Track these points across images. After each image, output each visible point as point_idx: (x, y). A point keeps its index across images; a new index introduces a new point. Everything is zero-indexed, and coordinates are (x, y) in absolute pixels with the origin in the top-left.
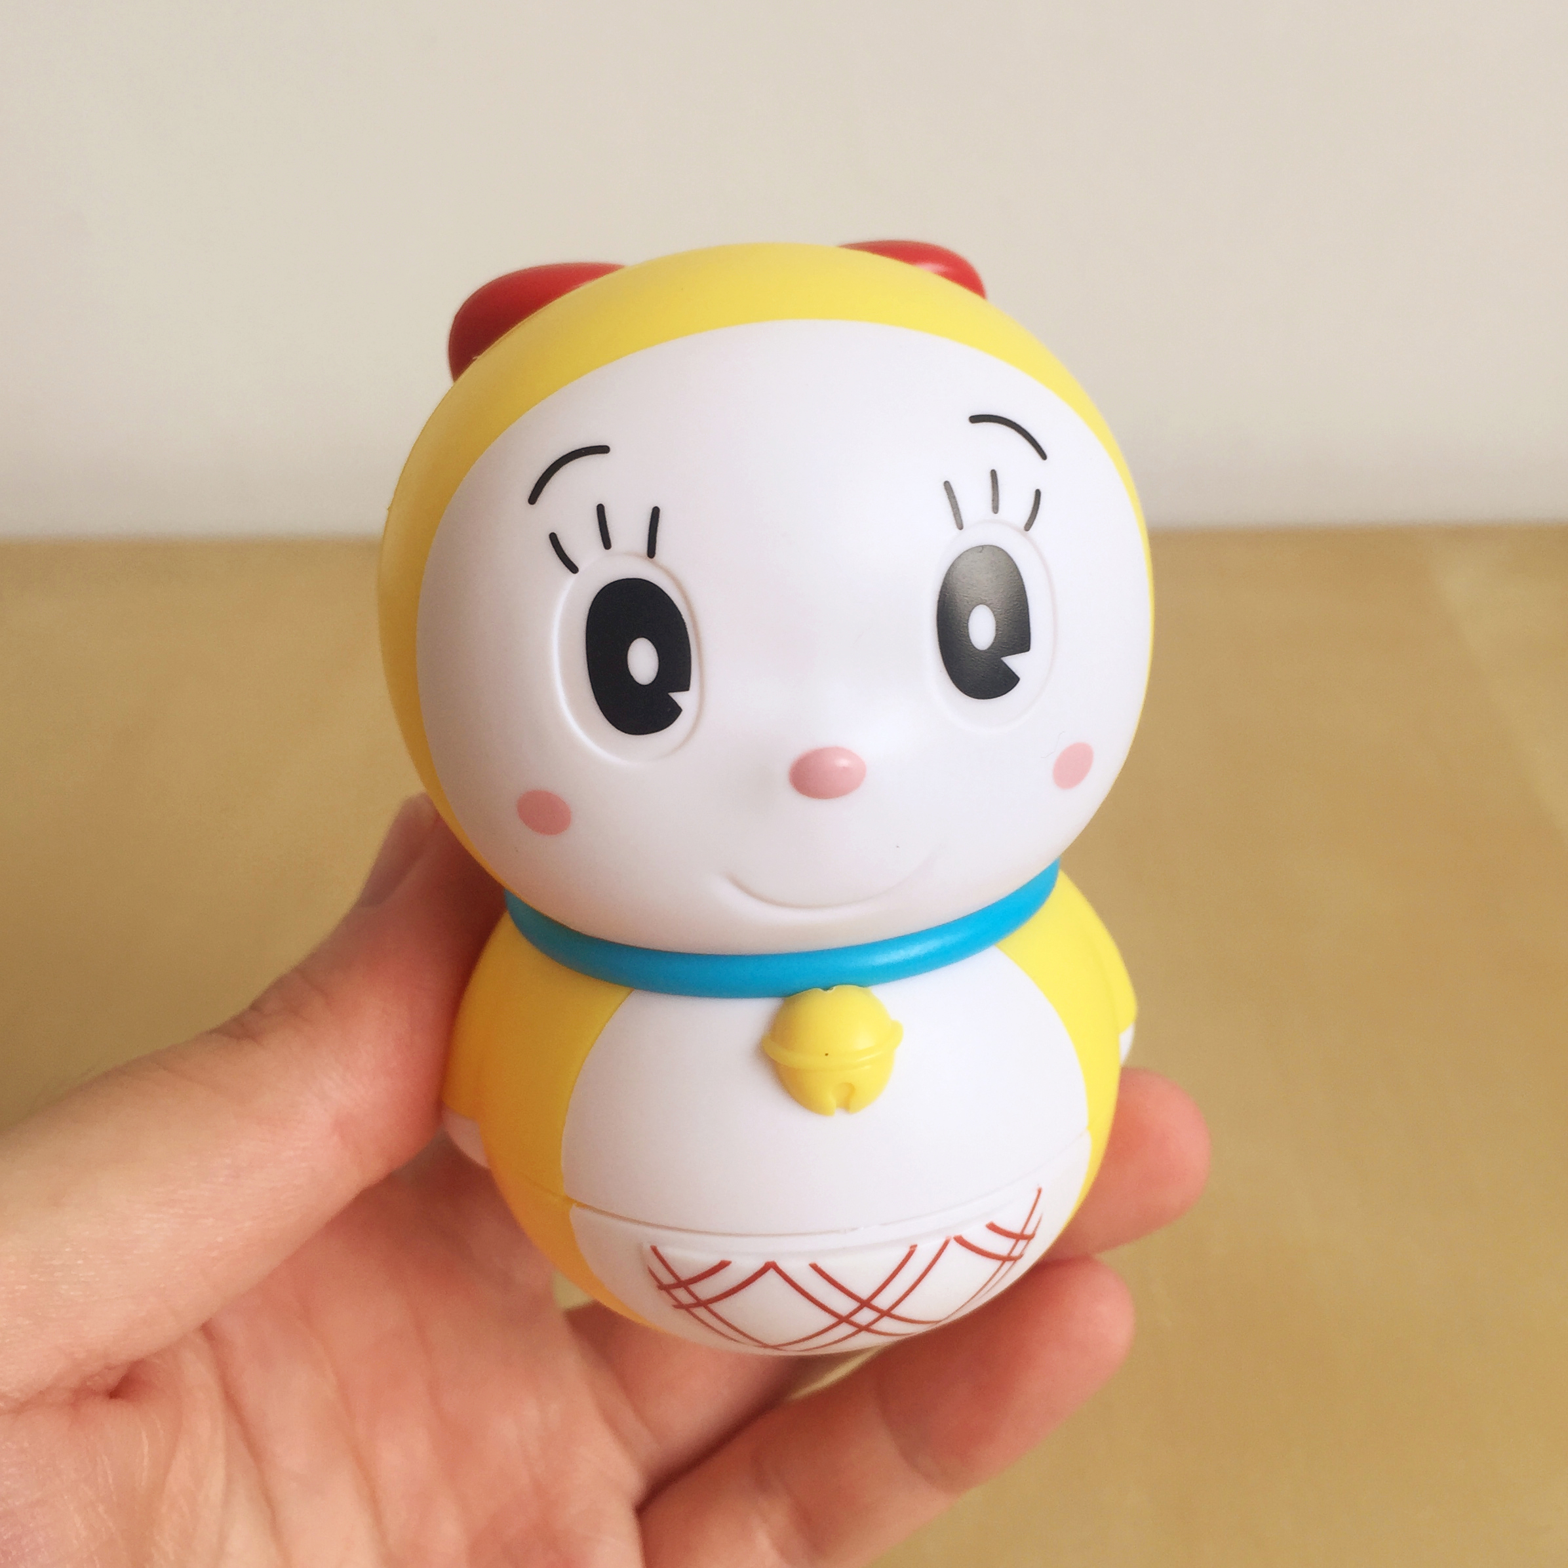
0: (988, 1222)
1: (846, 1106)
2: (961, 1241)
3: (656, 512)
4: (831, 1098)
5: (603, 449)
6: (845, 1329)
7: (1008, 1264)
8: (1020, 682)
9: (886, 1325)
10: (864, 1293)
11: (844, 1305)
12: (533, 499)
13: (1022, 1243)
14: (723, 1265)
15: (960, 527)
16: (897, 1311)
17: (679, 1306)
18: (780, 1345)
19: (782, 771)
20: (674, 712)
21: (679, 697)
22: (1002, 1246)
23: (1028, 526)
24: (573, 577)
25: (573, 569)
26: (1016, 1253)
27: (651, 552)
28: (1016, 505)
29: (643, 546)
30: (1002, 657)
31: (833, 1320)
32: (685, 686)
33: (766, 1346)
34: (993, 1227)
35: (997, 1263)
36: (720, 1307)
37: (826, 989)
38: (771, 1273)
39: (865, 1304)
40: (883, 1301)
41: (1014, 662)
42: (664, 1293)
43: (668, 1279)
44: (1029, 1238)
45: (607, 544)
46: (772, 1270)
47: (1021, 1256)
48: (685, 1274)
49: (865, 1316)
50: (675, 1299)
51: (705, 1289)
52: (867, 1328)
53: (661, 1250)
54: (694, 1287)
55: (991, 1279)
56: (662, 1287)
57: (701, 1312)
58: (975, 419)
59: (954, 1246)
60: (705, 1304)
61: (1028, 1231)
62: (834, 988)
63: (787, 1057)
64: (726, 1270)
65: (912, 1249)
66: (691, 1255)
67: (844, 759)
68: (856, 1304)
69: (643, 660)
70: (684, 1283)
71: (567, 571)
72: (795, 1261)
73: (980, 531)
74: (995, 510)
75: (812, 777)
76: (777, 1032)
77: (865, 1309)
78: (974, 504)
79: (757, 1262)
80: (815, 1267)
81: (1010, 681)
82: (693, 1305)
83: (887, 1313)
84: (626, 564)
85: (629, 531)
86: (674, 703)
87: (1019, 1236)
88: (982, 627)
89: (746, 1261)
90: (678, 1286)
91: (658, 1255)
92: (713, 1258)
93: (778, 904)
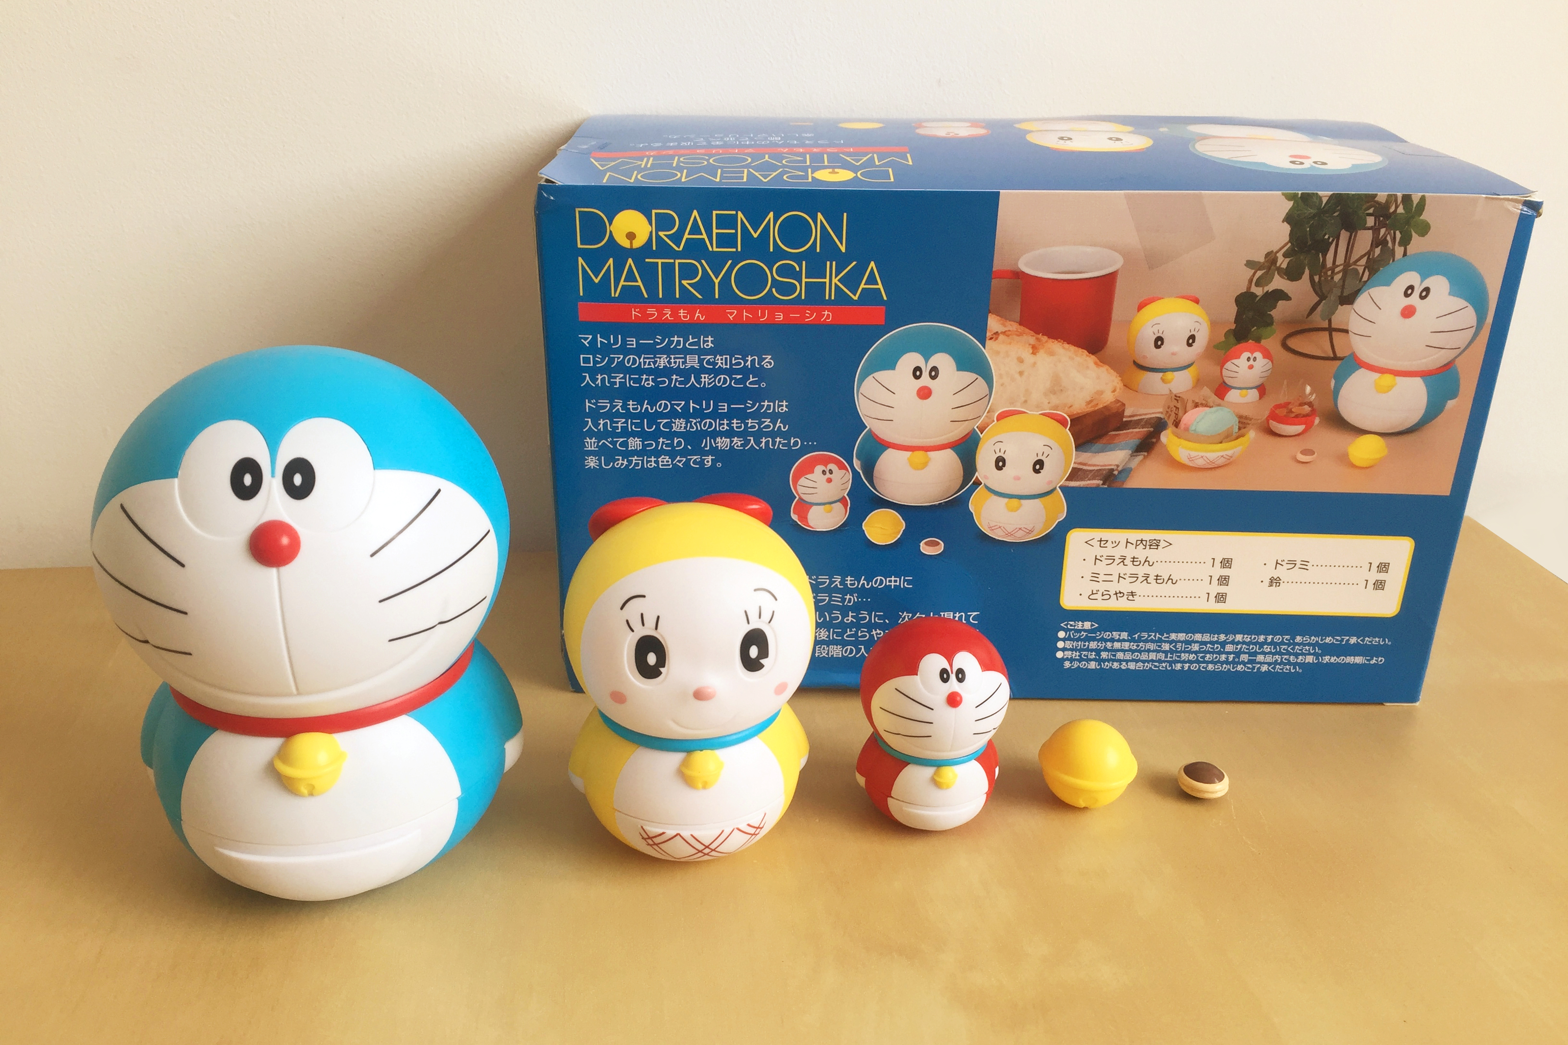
0: (747, 823)
1: (704, 788)
2: (738, 829)
3: (658, 617)
4: (700, 785)
5: (644, 596)
6: (700, 854)
7: (754, 836)
8: (764, 669)
9: (713, 853)
10: (707, 844)
11: (701, 847)
12: (622, 608)
13: (759, 830)
14: (663, 833)
15: (748, 623)
16: (717, 850)
17: (649, 844)
18: (680, 857)
19: (691, 692)
20: (660, 673)
21: (662, 669)
22: (752, 831)
23: (769, 622)
24: (632, 633)
25: (633, 631)
26: (756, 833)
27: (656, 628)
28: (766, 616)
29: (654, 627)
30: (760, 659)
31: (697, 852)
32: (664, 667)
33: (675, 858)
34: (749, 825)
35: (750, 836)
36: (663, 846)
37: (701, 750)
39: (707, 847)
40: (713, 846)
41: (763, 661)
42: (644, 840)
43: (646, 836)
44: (761, 828)
45: (643, 625)
46: (679, 836)
47: (758, 834)
48: (651, 835)
49: (707, 851)
51: (657, 840)
52: (707, 854)
53: (644, 827)
54: (654, 839)
55: (748, 840)
56: (643, 838)
57: (655, 847)
58: (755, 590)
59: (736, 831)
60: (657, 845)
61: (761, 826)
62: (704, 751)
63: (688, 772)
64: (664, 835)
65: (723, 831)
66: (653, 830)
67: (709, 690)
68: (704, 847)
69: (652, 659)
70: (651, 838)
71: (631, 631)
72: (686, 834)
73: (755, 624)
74: (760, 618)
75: (699, 695)
76: (685, 763)
77: (707, 849)
78: (753, 616)
79: (674, 833)
80: (692, 835)
81: (761, 666)
82: (653, 845)
83: (714, 850)
84: (649, 631)
85: (650, 622)
86: (660, 671)
87: (757, 828)
88: (754, 652)
89: (671, 832)
90: (649, 838)
91: (642, 827)
92: (660, 831)
93: (687, 728)
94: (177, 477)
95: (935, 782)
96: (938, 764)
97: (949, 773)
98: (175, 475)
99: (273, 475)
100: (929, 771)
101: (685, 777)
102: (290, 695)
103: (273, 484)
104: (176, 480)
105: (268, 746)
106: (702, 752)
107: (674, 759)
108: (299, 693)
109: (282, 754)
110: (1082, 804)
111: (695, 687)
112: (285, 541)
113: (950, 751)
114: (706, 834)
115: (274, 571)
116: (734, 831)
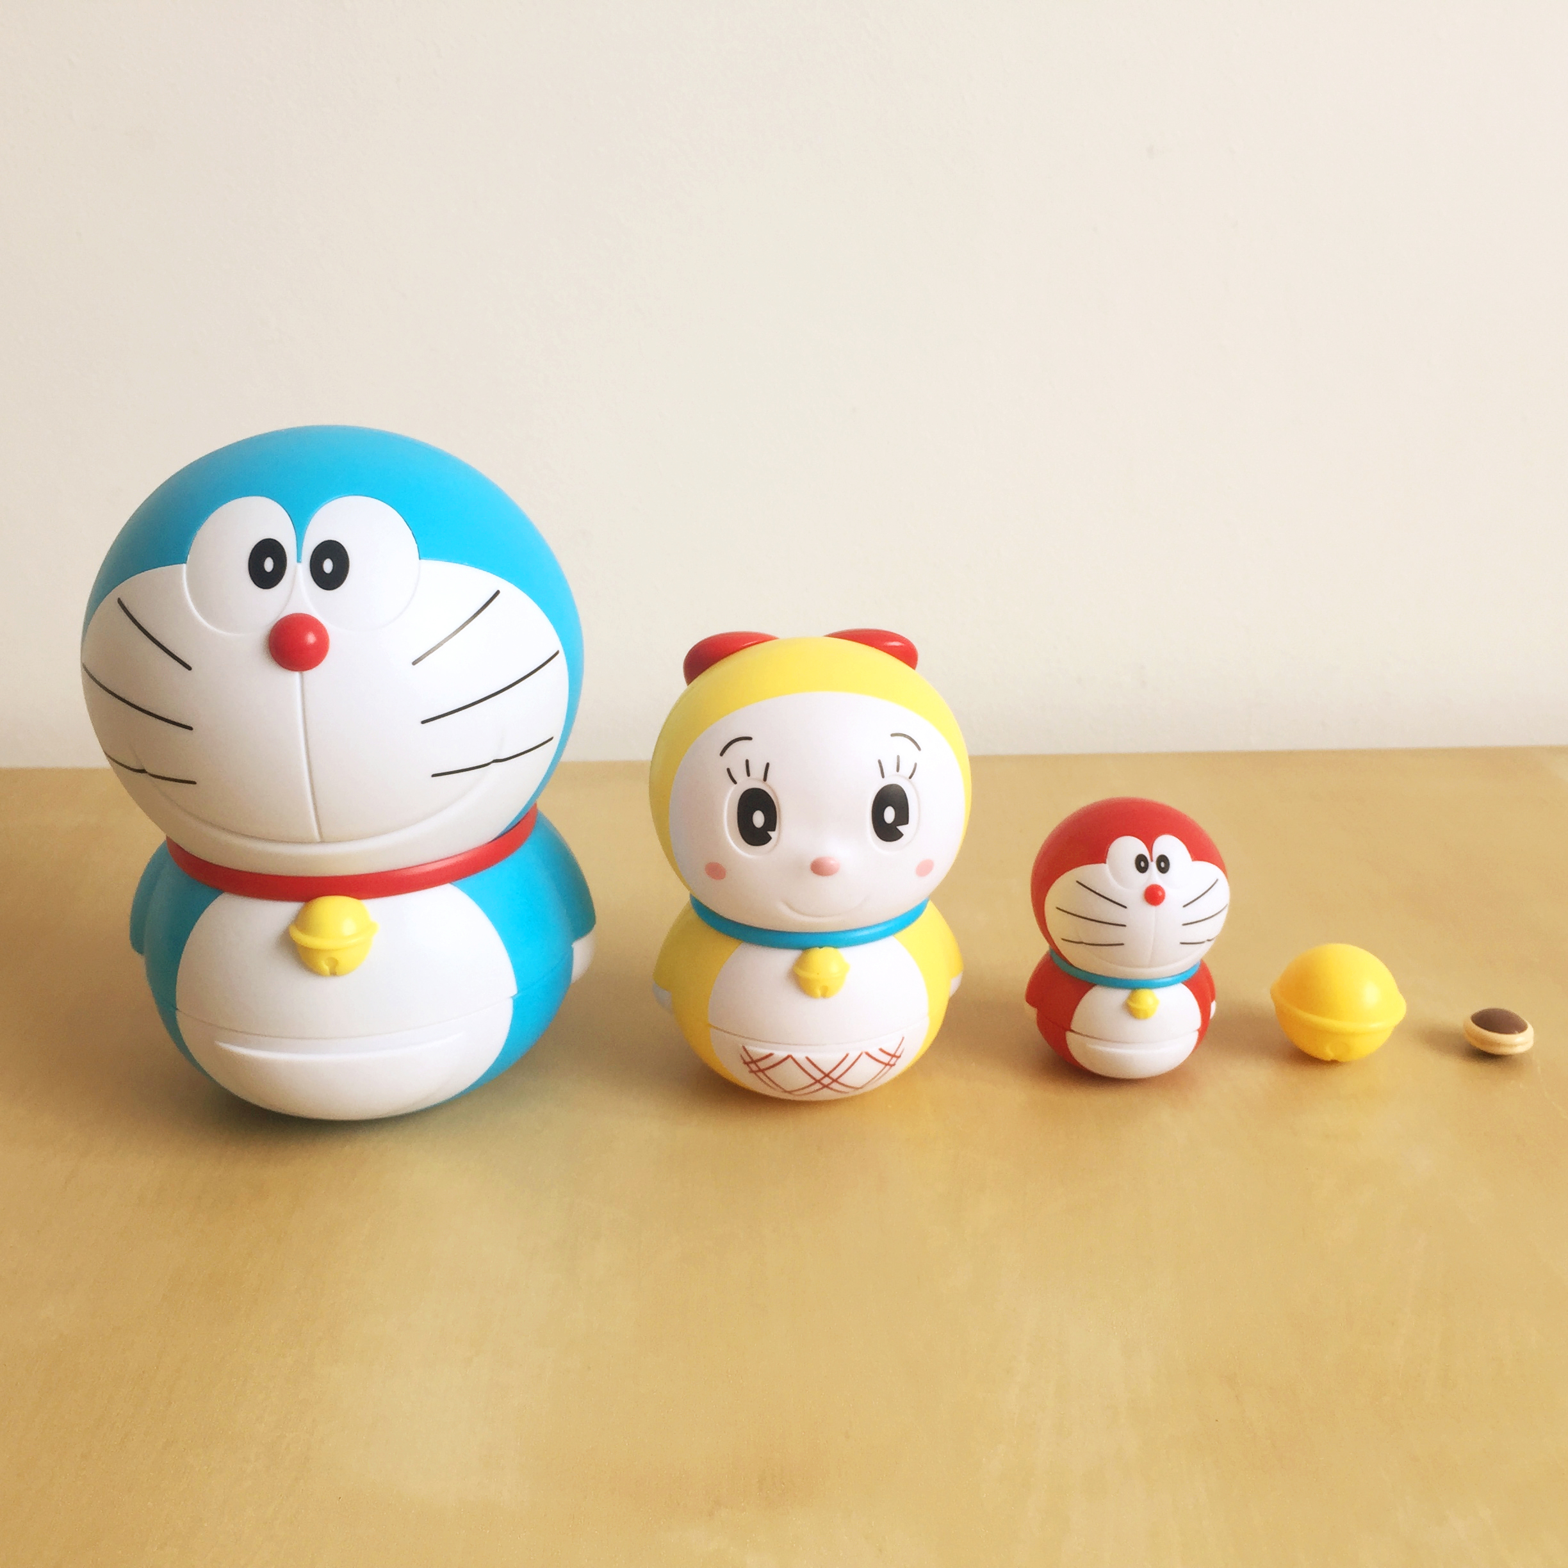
0: (880, 1047)
1: (824, 996)
2: (868, 1054)
3: (768, 765)
4: (819, 992)
5: (750, 739)
6: (818, 1086)
7: (888, 1067)
8: (902, 838)
9: (835, 1086)
10: (827, 1071)
11: (818, 1075)
12: (722, 754)
13: (894, 1059)
14: (771, 1055)
15: (883, 777)
16: (839, 1080)
17: (752, 1071)
18: (793, 1091)
19: (809, 864)
20: (769, 838)
21: (771, 833)
22: (886, 1059)
23: (910, 777)
24: (735, 785)
25: (735, 782)
26: (892, 1063)
27: (765, 779)
28: (906, 770)
29: (762, 777)
30: (898, 825)
31: (813, 1081)
32: (774, 830)
33: (786, 1091)
34: (881, 1050)
35: (884, 1066)
36: (769, 1073)
37: (821, 947)
38: (790, 1058)
39: (827, 1075)
40: (835, 1075)
41: (901, 828)
42: (746, 1066)
43: (748, 1059)
44: (898, 1057)
45: (748, 775)
47: (894, 1065)
48: (755, 1058)
49: (826, 1081)
50: (750, 1068)
51: (762, 1065)
52: (825, 1086)
53: (746, 1047)
54: (758, 1064)
55: (880, 1072)
56: (745, 1063)
57: (760, 1074)
58: (893, 735)
59: (864, 1056)
60: (762, 1071)
61: (898, 1054)
62: (824, 948)
63: (802, 973)
64: (772, 1057)
65: (847, 1055)
66: (758, 1050)
67: (832, 862)
68: (823, 1075)
69: (759, 819)
70: (754, 1062)
71: (733, 783)
72: (800, 1056)
73: (890, 780)
74: (898, 770)
75: (819, 868)
76: (800, 963)
77: (826, 1079)
78: (889, 768)
79: (785, 1055)
80: (807, 1058)
81: (899, 835)
82: (757, 1071)
83: (835, 1081)
84: (755, 783)
85: (757, 770)
86: (769, 835)
87: (893, 1056)
88: (889, 815)
89: (780, 1054)
90: (752, 1063)
91: (745, 1049)
92: (767, 1052)
93: (803, 914)
94: (185, 563)
95: (1130, 1010)
96: (1133, 986)
97: (1148, 998)
98: (184, 561)
99: (299, 561)
100: (1121, 995)
101: (800, 982)
102: (311, 842)
103: (298, 571)
104: (184, 565)
105: (281, 912)
106: (822, 949)
107: (784, 959)
108: (323, 841)
109: (300, 922)
110: (1329, 1053)
111: (813, 858)
112: (311, 639)
113: (1150, 966)
114: (826, 1058)
115: (297, 674)
116: (861, 1057)
